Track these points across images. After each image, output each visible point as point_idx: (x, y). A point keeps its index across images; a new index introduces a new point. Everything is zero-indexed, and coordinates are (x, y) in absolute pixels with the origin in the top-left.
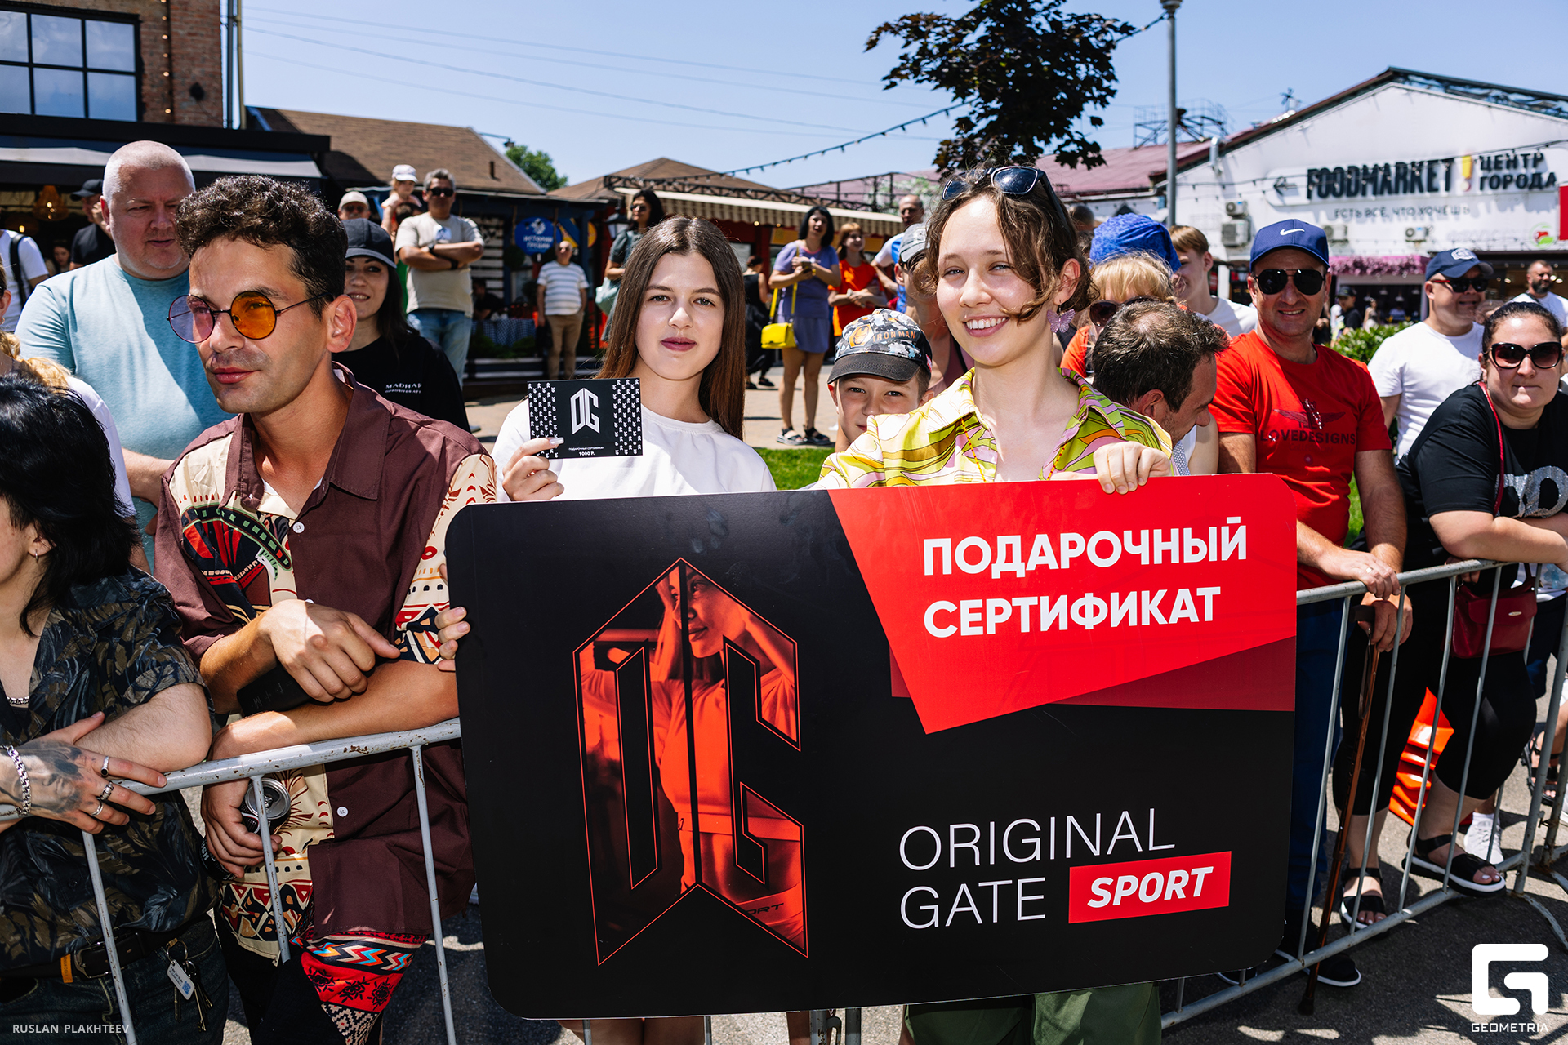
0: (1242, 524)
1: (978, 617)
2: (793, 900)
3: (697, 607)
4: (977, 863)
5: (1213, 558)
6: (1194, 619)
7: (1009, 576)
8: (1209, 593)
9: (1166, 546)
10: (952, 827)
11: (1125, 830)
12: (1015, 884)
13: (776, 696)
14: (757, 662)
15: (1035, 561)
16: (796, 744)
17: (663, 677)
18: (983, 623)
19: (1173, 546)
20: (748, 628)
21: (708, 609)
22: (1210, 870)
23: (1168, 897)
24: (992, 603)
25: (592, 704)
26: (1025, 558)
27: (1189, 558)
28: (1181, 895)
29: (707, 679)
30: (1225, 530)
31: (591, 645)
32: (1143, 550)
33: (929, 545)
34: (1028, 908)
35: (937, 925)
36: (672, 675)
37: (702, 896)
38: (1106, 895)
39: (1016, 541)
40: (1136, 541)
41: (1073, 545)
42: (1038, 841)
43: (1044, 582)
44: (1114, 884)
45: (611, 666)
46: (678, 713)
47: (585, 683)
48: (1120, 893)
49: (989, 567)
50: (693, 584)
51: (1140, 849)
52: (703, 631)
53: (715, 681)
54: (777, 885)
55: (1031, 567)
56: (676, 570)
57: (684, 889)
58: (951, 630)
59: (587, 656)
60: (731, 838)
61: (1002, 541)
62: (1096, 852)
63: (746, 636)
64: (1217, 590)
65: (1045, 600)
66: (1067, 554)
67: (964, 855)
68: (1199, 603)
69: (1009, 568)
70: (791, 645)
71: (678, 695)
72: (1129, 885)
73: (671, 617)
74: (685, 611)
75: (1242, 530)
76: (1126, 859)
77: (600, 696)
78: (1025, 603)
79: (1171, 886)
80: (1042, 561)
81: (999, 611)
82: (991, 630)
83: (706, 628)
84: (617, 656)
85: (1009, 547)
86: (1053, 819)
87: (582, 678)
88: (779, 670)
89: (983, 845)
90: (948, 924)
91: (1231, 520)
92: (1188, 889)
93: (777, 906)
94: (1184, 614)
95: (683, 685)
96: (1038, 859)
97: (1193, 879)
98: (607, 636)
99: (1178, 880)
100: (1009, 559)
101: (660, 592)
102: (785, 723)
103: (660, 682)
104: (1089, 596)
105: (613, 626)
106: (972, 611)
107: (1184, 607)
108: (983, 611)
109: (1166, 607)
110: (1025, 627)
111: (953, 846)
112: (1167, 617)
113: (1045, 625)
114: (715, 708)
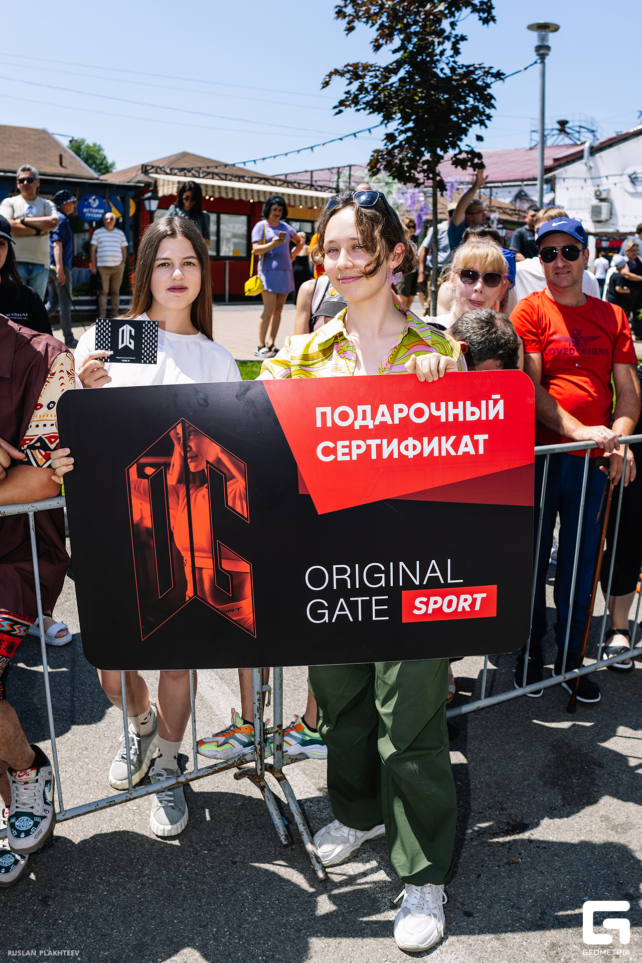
0: (501, 399)
1: (347, 450)
2: (247, 606)
3: (192, 444)
4: (349, 587)
5: (484, 418)
6: (473, 452)
7: (364, 428)
8: (481, 438)
9: (456, 411)
10: (335, 567)
11: (434, 570)
12: (371, 599)
13: (235, 493)
14: (225, 474)
15: (379, 419)
16: (247, 519)
17: (174, 483)
18: (350, 454)
19: (460, 411)
20: (219, 456)
21: (198, 446)
22: (484, 595)
23: (460, 609)
24: (355, 443)
25: (137, 497)
26: (373, 418)
27: (469, 418)
28: (468, 609)
29: (198, 483)
30: (491, 402)
31: (135, 466)
32: (442, 413)
33: (319, 410)
34: (379, 613)
35: (327, 621)
36: (179, 481)
37: (198, 602)
38: (424, 607)
39: (368, 408)
40: (438, 408)
41: (401, 411)
42: (383, 575)
43: (384, 431)
44: (428, 602)
45: (146, 476)
46: (183, 502)
47: (132, 486)
48: (432, 606)
49: (353, 423)
50: (189, 432)
51: (442, 582)
52: (195, 457)
53: (202, 485)
54: (237, 596)
55: (377, 422)
56: (180, 425)
57: (187, 599)
58: (331, 458)
59: (133, 471)
60: (212, 571)
61: (360, 408)
62: (417, 583)
63: (219, 460)
64: (486, 437)
65: (385, 441)
66: (397, 416)
67: (342, 582)
68: (475, 444)
69: (364, 423)
70: (243, 465)
71: (182, 492)
72: (436, 602)
73: (178, 450)
74: (185, 447)
75: (501, 402)
76: (434, 587)
77: (141, 492)
78: (373, 443)
79: (461, 604)
80: (383, 419)
81: (359, 447)
82: (354, 458)
83: (197, 456)
84: (149, 471)
85: (364, 412)
86: (392, 563)
87: (131, 483)
88: (237, 479)
89: (352, 577)
90: (333, 621)
91: (494, 397)
92: (472, 606)
93: (238, 609)
94: (466, 450)
95: (185, 487)
97: (474, 600)
98: (143, 460)
99: (466, 600)
100: (364, 418)
101: (172, 436)
102: (241, 507)
103: (172, 485)
104: (410, 439)
105: (146, 455)
106: (343, 447)
107: (466, 446)
108: (350, 447)
109: (456, 446)
110: (374, 456)
111: (335, 577)
112: (456, 451)
113: (385, 455)
114: (202, 499)
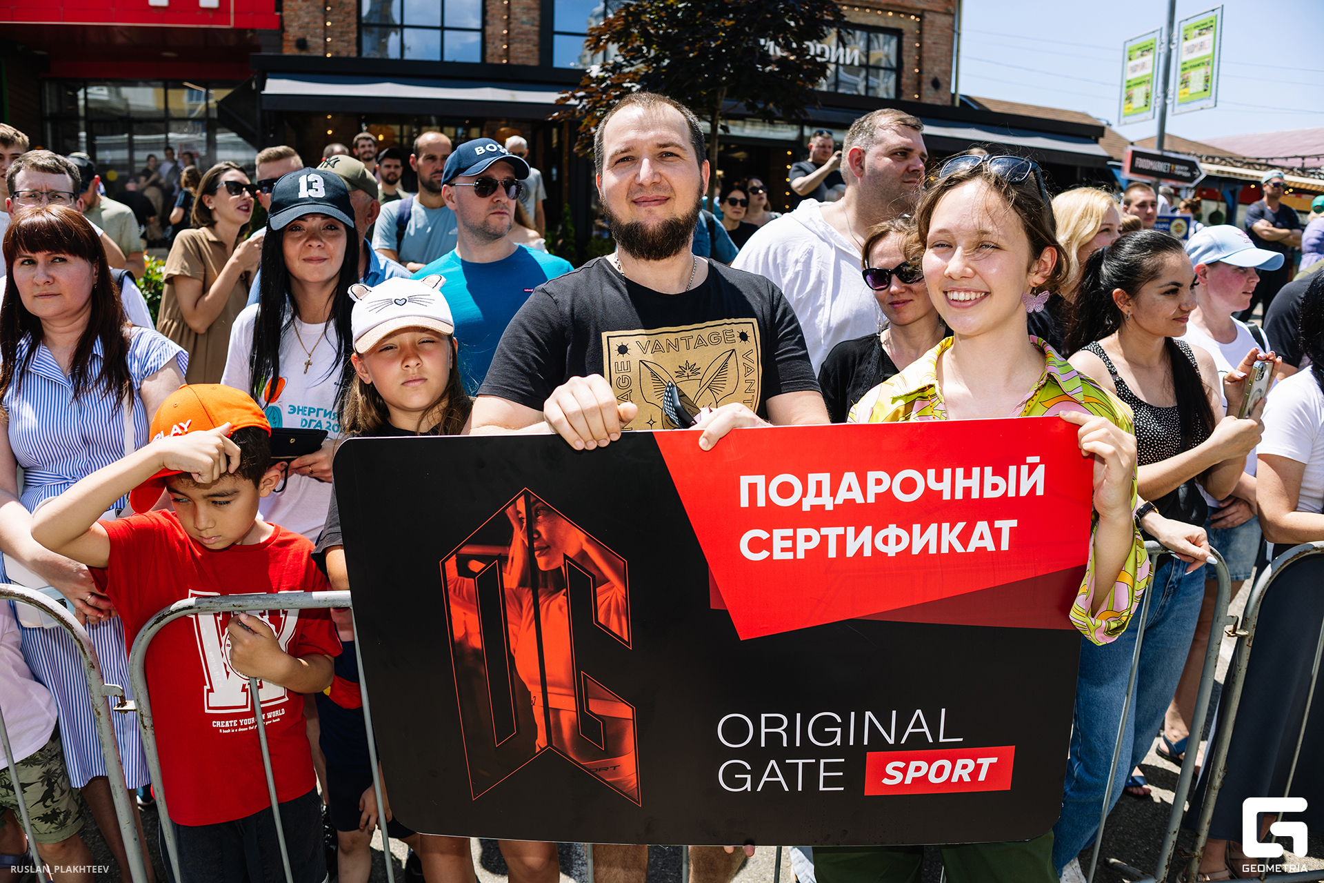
0: (1041, 463)
1: (789, 544)
3: (541, 529)
4: (785, 745)
5: (1012, 494)
6: (991, 547)
7: (818, 510)
8: (1006, 525)
9: (967, 483)
10: (763, 716)
11: (918, 724)
12: (818, 763)
13: (609, 604)
14: (593, 576)
15: (842, 496)
16: (628, 643)
17: (514, 585)
18: (793, 549)
19: (974, 483)
20: (584, 548)
21: (550, 531)
22: (994, 760)
23: (955, 779)
24: (802, 533)
25: (457, 604)
26: (834, 493)
27: (989, 494)
28: (967, 779)
29: (551, 587)
30: (1025, 469)
31: (454, 557)
32: (945, 487)
33: (745, 481)
34: (829, 781)
35: (749, 790)
36: (522, 584)
37: (553, 756)
38: (899, 776)
39: (825, 478)
40: (939, 479)
41: (879, 482)
42: (839, 730)
43: (851, 515)
44: (906, 768)
45: (471, 574)
46: (527, 614)
47: (451, 587)
49: (800, 502)
50: (537, 510)
51: (931, 740)
52: (547, 549)
53: (558, 590)
54: (613, 750)
55: (839, 501)
56: (522, 498)
57: (538, 749)
58: (764, 555)
59: (451, 565)
60: (575, 713)
61: (813, 478)
62: (891, 741)
63: (583, 554)
64: (1014, 523)
65: (851, 530)
66: (873, 490)
67: (774, 739)
68: (996, 534)
69: (818, 501)
70: (622, 562)
71: (527, 599)
72: (918, 769)
73: (519, 536)
74: (531, 533)
75: (1041, 468)
76: (917, 747)
77: (463, 598)
78: (832, 532)
79: (958, 770)
80: (849, 496)
81: (808, 539)
82: (801, 555)
83: (548, 547)
84: (476, 566)
85: (819, 484)
86: (853, 714)
87: (448, 583)
88: (612, 583)
89: (790, 730)
90: (759, 789)
91: (1030, 460)
92: (974, 774)
93: (615, 768)
94: (981, 544)
95: (531, 592)
96: (839, 744)
97: (978, 767)
98: (466, 550)
99: (965, 767)
100: (819, 494)
101: (509, 515)
102: (619, 626)
103: (512, 589)
104: (892, 527)
105: (472, 542)
106: (783, 538)
107: (982, 538)
108: (793, 539)
109: (964, 538)
110: (832, 553)
111: (764, 730)
112: (965, 546)
113: (850, 552)
114: (558, 612)
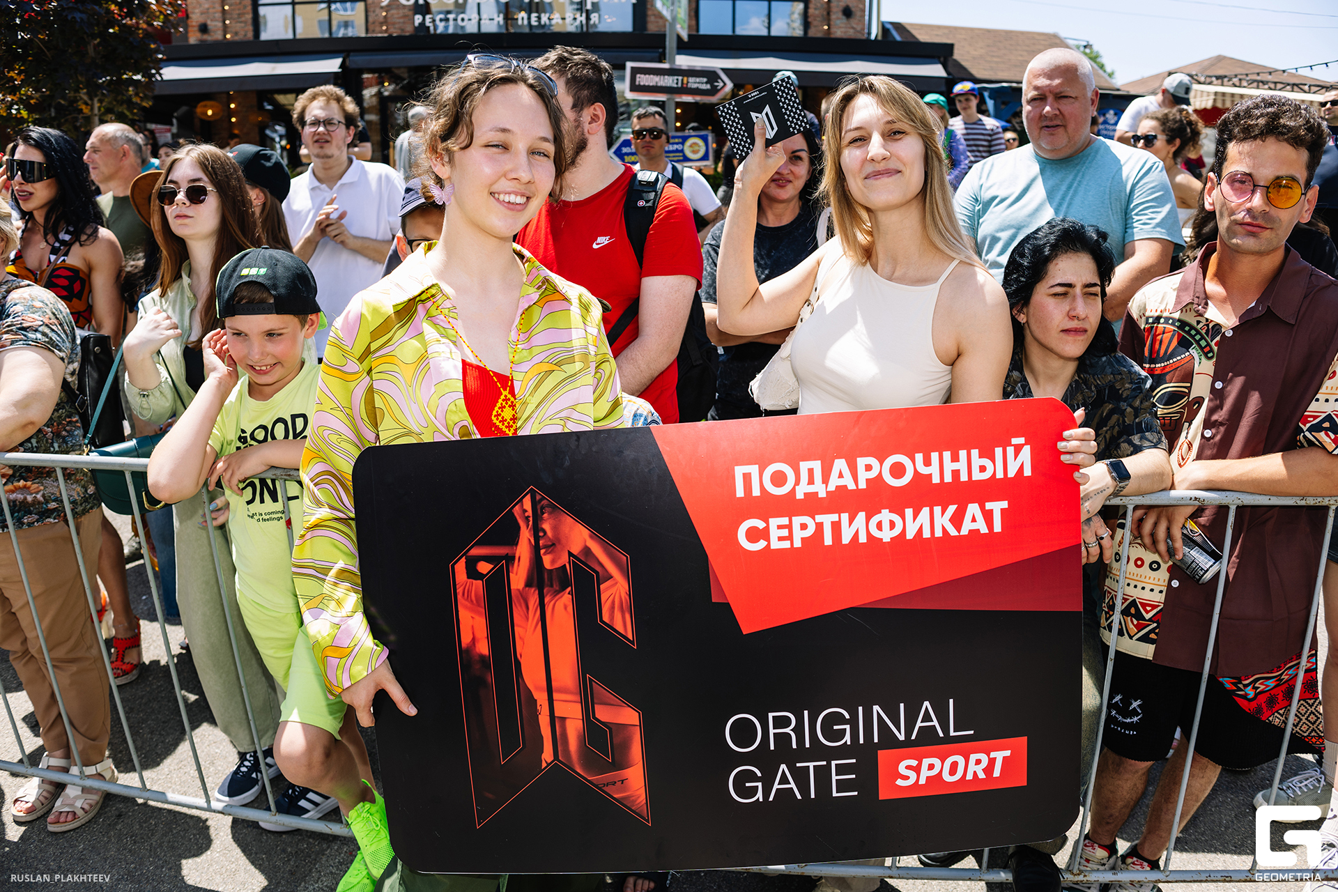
0: (1026, 444)
1: (785, 533)
2: (635, 778)
3: (546, 526)
4: (794, 746)
5: (1000, 475)
6: (984, 530)
7: (811, 497)
8: (997, 507)
9: (955, 466)
10: (771, 715)
11: (927, 718)
12: (829, 765)
13: (613, 602)
14: (597, 573)
15: (834, 482)
16: (632, 642)
17: (521, 586)
18: (790, 538)
19: (962, 465)
20: (588, 544)
21: (555, 528)
22: (1008, 753)
23: (969, 777)
24: (797, 521)
25: (466, 607)
26: (826, 480)
27: (977, 476)
28: (982, 775)
29: (556, 587)
30: (1010, 450)
31: (463, 560)
32: (934, 470)
34: (842, 786)
35: (761, 800)
36: (528, 584)
37: (559, 771)
38: (913, 776)
39: (817, 465)
40: (927, 463)
41: (869, 468)
42: (848, 727)
43: (843, 501)
44: (920, 765)
45: (478, 576)
46: (534, 615)
47: (460, 591)
48: (924, 772)
49: (793, 490)
50: (542, 508)
51: (941, 735)
52: (552, 546)
53: (563, 589)
54: (620, 763)
55: (832, 487)
56: (528, 497)
57: (544, 765)
58: (761, 544)
59: (461, 568)
60: (581, 721)
61: (804, 466)
62: (902, 737)
63: (587, 551)
64: (1005, 504)
65: (845, 517)
66: (863, 476)
67: (782, 739)
68: (988, 516)
69: (811, 489)
70: (624, 558)
71: (533, 600)
72: (932, 767)
73: (526, 535)
74: (537, 530)
75: (1027, 449)
76: (927, 743)
77: (472, 601)
78: (827, 519)
79: (972, 767)
80: (841, 482)
81: (804, 527)
82: (798, 544)
83: (553, 544)
84: (484, 567)
85: (811, 471)
86: (860, 709)
87: (457, 587)
88: (615, 579)
89: (799, 730)
90: (771, 799)
91: (1015, 441)
92: (989, 770)
93: (623, 781)
94: (974, 526)
95: (537, 592)
96: (849, 743)
97: (992, 762)
98: (475, 552)
99: (978, 762)
100: (811, 481)
101: (516, 514)
102: (622, 624)
103: (519, 590)
104: (885, 512)
105: (479, 544)
106: (780, 527)
107: (974, 520)
108: (789, 527)
109: (957, 520)
110: (828, 541)
111: (772, 731)
112: (959, 529)
113: (846, 539)
114: (563, 610)
